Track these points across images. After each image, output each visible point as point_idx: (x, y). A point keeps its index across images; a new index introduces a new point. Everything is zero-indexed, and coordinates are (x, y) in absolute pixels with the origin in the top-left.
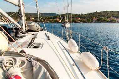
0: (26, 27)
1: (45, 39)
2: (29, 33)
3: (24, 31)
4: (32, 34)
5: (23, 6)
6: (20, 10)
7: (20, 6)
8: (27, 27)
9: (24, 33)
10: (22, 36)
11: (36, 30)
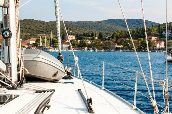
0: (18, 66)
1: (76, 109)
2: (26, 85)
3: (14, 79)
4: (37, 92)
5: (16, 7)
6: (6, 17)
7: (7, 5)
8: (22, 67)
9: (13, 88)
10: (5, 97)
11: (51, 77)
